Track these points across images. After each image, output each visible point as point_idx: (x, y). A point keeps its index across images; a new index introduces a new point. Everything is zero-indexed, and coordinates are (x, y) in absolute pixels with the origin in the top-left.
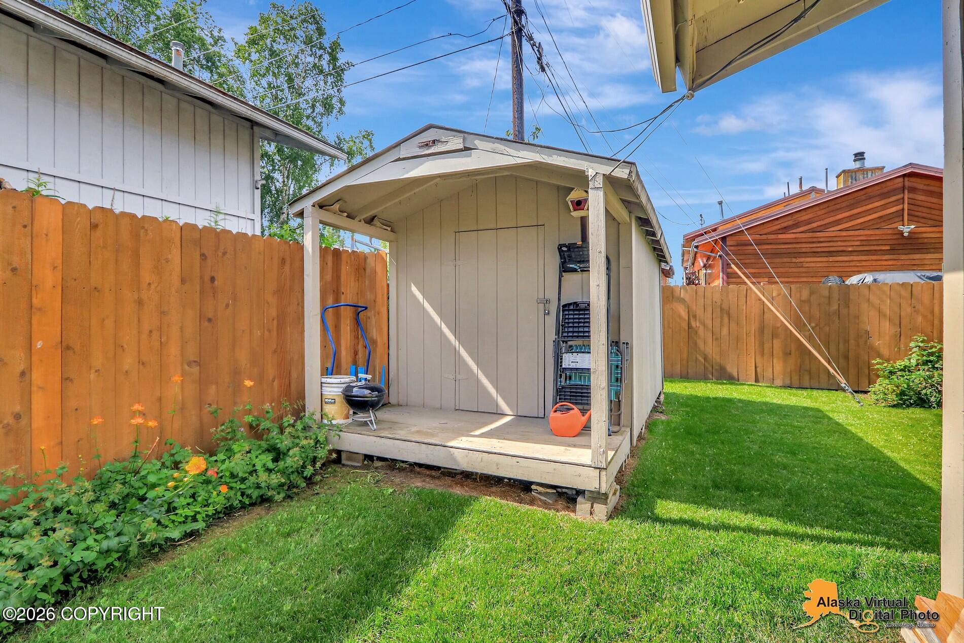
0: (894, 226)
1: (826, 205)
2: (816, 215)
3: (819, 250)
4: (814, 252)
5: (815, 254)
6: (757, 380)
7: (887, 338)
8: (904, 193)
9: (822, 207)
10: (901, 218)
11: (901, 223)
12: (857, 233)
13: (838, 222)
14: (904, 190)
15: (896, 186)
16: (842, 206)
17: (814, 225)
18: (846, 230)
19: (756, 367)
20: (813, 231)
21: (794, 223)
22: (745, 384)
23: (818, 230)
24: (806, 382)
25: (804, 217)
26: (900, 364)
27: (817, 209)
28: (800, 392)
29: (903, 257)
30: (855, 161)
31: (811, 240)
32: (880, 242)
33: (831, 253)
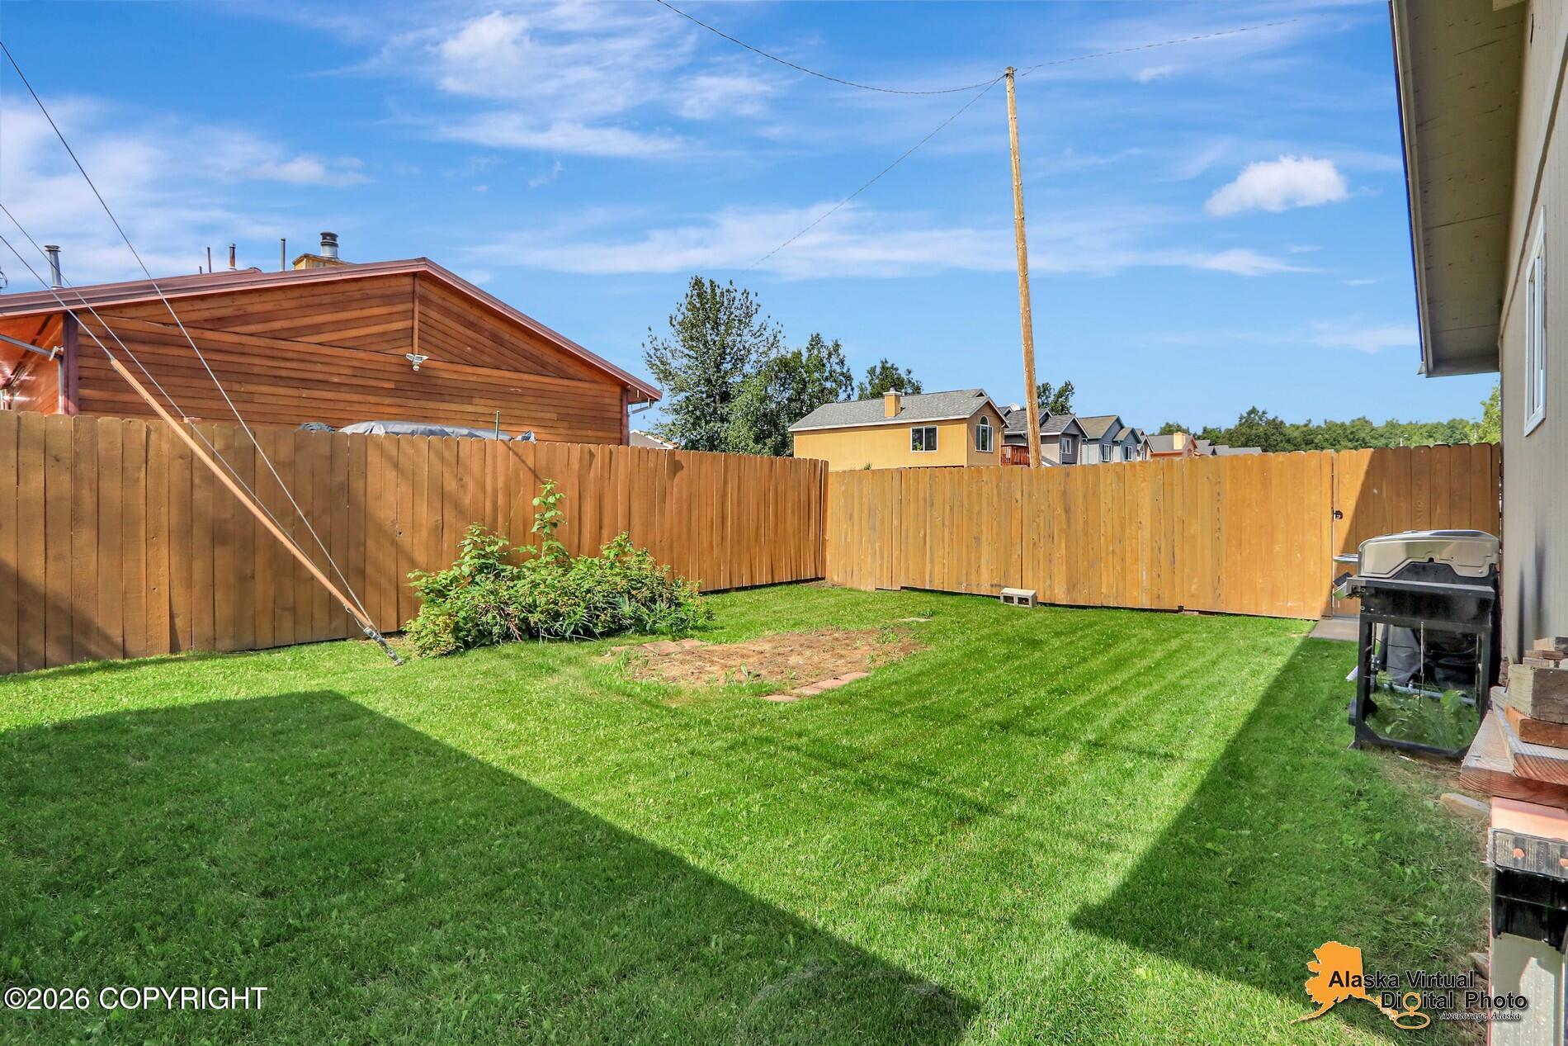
0: (399, 351)
1: (297, 293)
2: (279, 307)
3: (284, 373)
4: (275, 377)
5: (277, 380)
6: (174, 647)
7: (424, 533)
8: (413, 302)
9: (290, 294)
10: (409, 342)
11: (410, 348)
12: (347, 353)
13: (318, 329)
14: (413, 298)
15: (402, 289)
16: (325, 302)
17: (277, 325)
18: (331, 345)
19: (172, 617)
20: (275, 336)
21: (237, 313)
22: (146, 663)
23: (282, 336)
24: (286, 633)
25: (257, 306)
26: (443, 577)
27: (279, 295)
28: (277, 656)
29: (412, 403)
30: (323, 244)
31: (269, 352)
32: (380, 375)
33: (305, 383)
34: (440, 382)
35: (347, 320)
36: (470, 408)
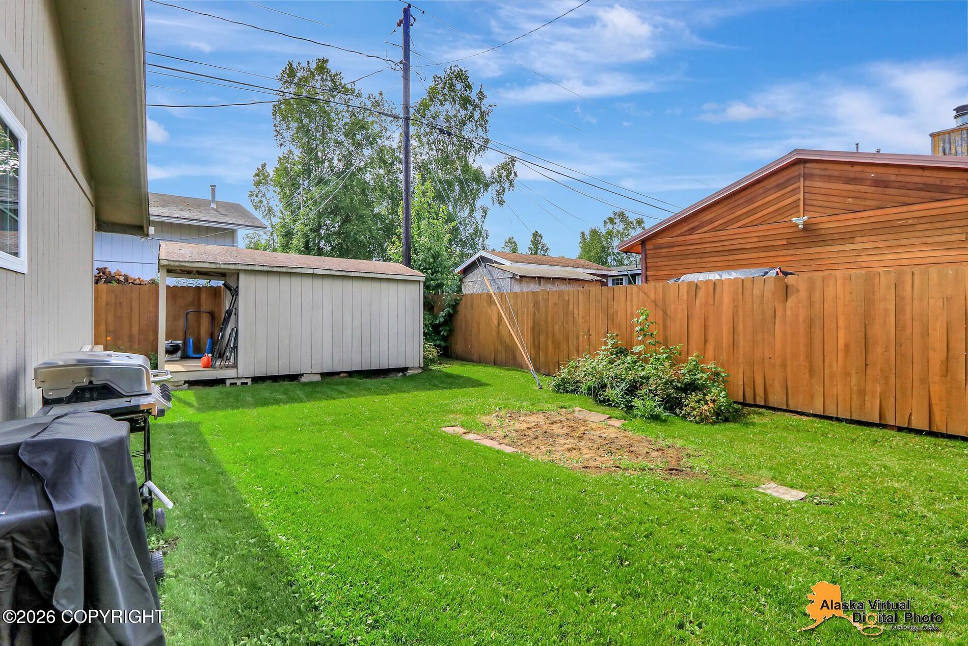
0: (789, 218)
1: (726, 202)
2: (717, 214)
8: (800, 181)
9: (723, 205)
10: (796, 210)
11: (796, 214)
12: (755, 228)
13: (737, 219)
14: (799, 178)
15: (793, 174)
16: (741, 202)
17: (716, 224)
18: (745, 226)
20: (715, 230)
21: (699, 223)
23: (720, 229)
25: (708, 216)
27: (718, 207)
29: (801, 251)
31: (713, 239)
32: (777, 237)
34: (823, 232)
35: (756, 208)
36: (852, 247)
